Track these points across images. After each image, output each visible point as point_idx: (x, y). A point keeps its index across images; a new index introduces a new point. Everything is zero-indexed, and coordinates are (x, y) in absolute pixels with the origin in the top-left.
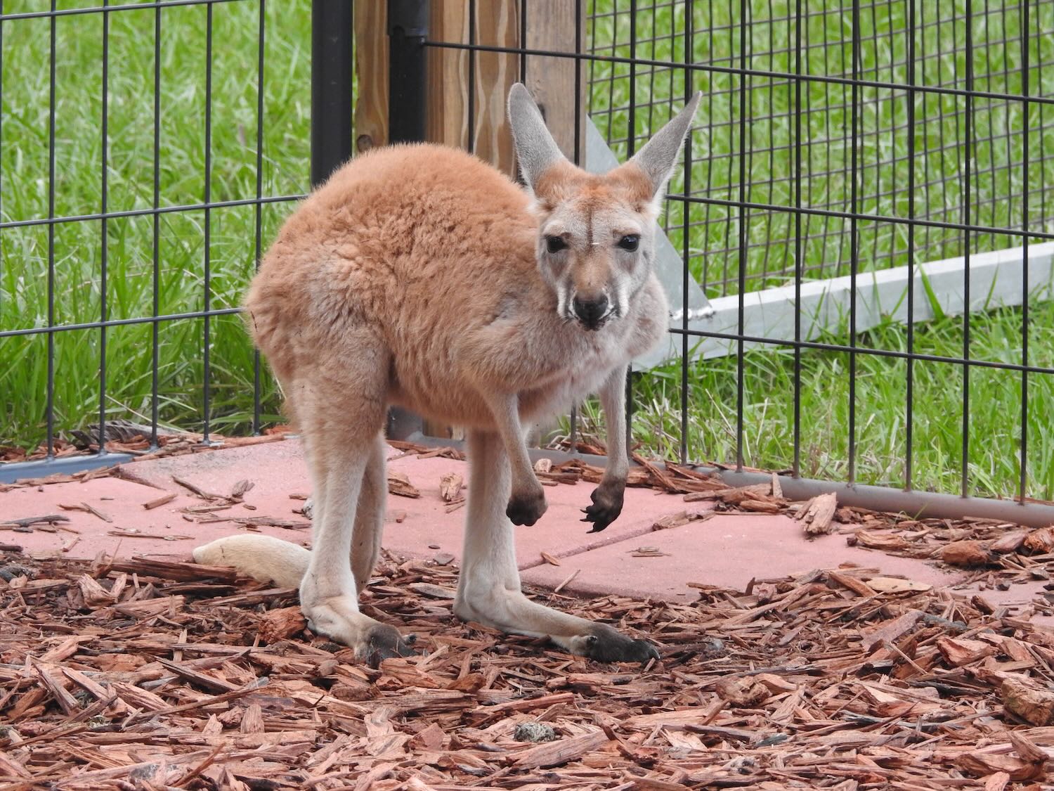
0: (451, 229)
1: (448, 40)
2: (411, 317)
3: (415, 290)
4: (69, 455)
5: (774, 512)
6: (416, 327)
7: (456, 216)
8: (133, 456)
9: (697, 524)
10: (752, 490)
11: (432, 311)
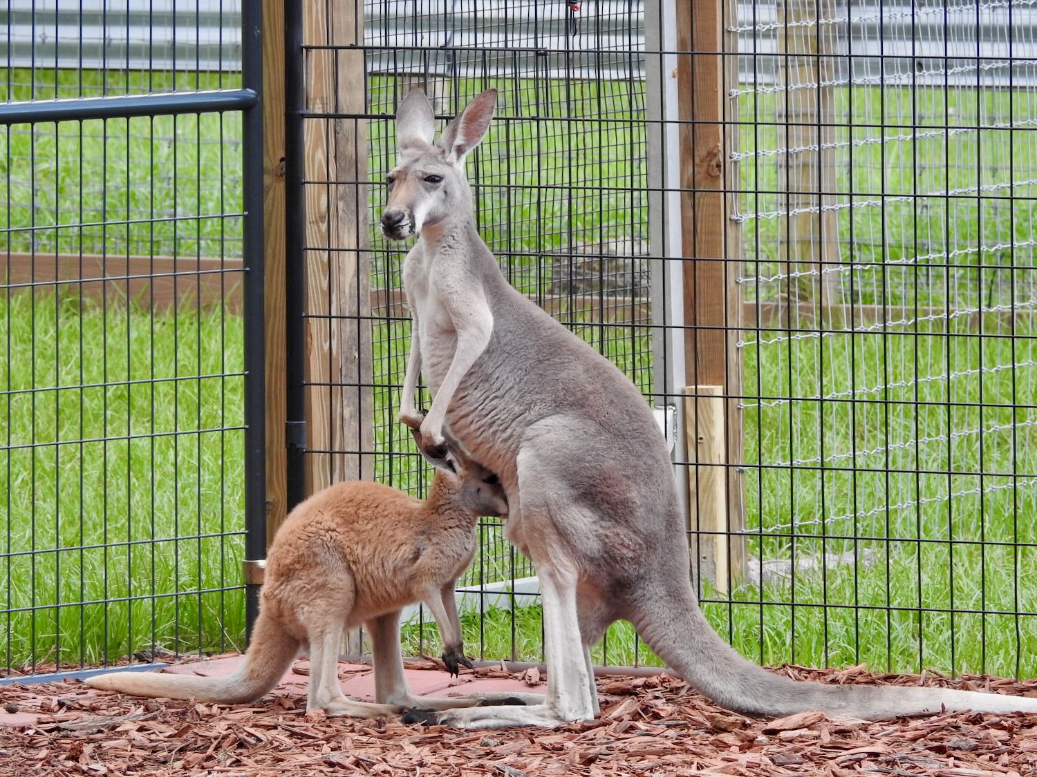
0: (377, 507)
1: (314, 449)
2: (363, 548)
3: (364, 536)
4: (136, 664)
5: (506, 678)
6: (366, 554)
7: (378, 501)
8: (169, 664)
9: (469, 684)
10: (492, 668)
11: (373, 545)
